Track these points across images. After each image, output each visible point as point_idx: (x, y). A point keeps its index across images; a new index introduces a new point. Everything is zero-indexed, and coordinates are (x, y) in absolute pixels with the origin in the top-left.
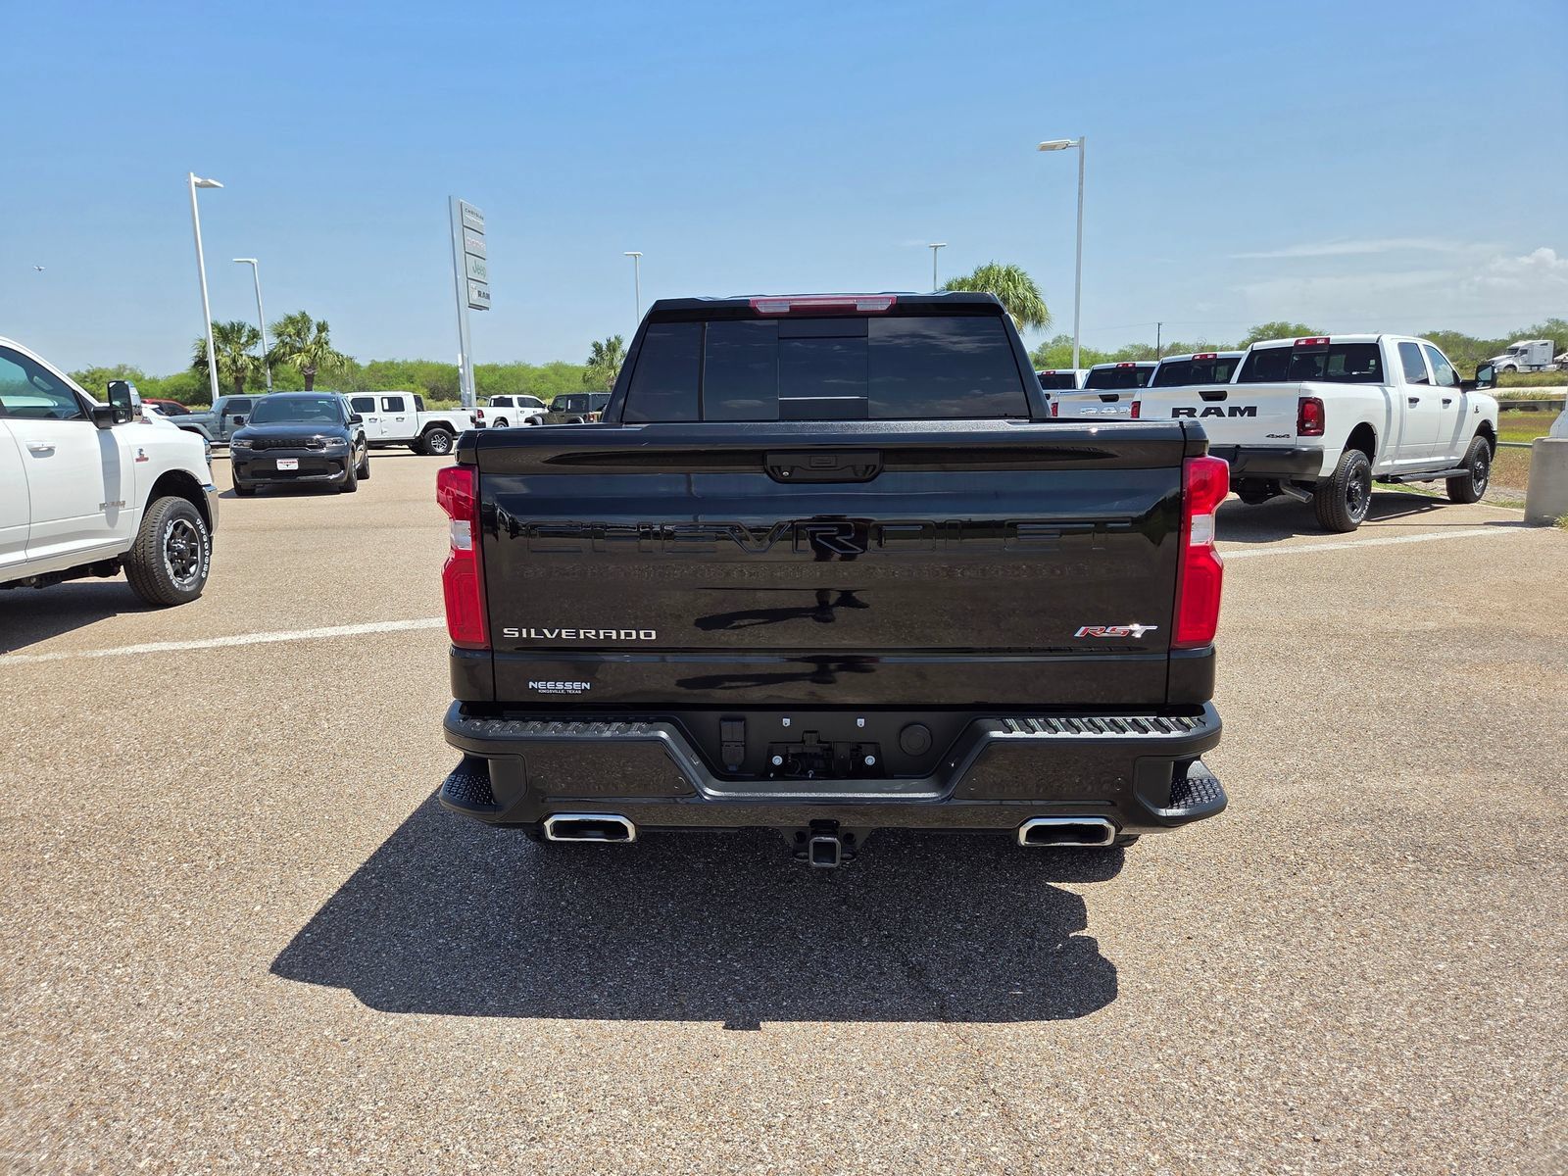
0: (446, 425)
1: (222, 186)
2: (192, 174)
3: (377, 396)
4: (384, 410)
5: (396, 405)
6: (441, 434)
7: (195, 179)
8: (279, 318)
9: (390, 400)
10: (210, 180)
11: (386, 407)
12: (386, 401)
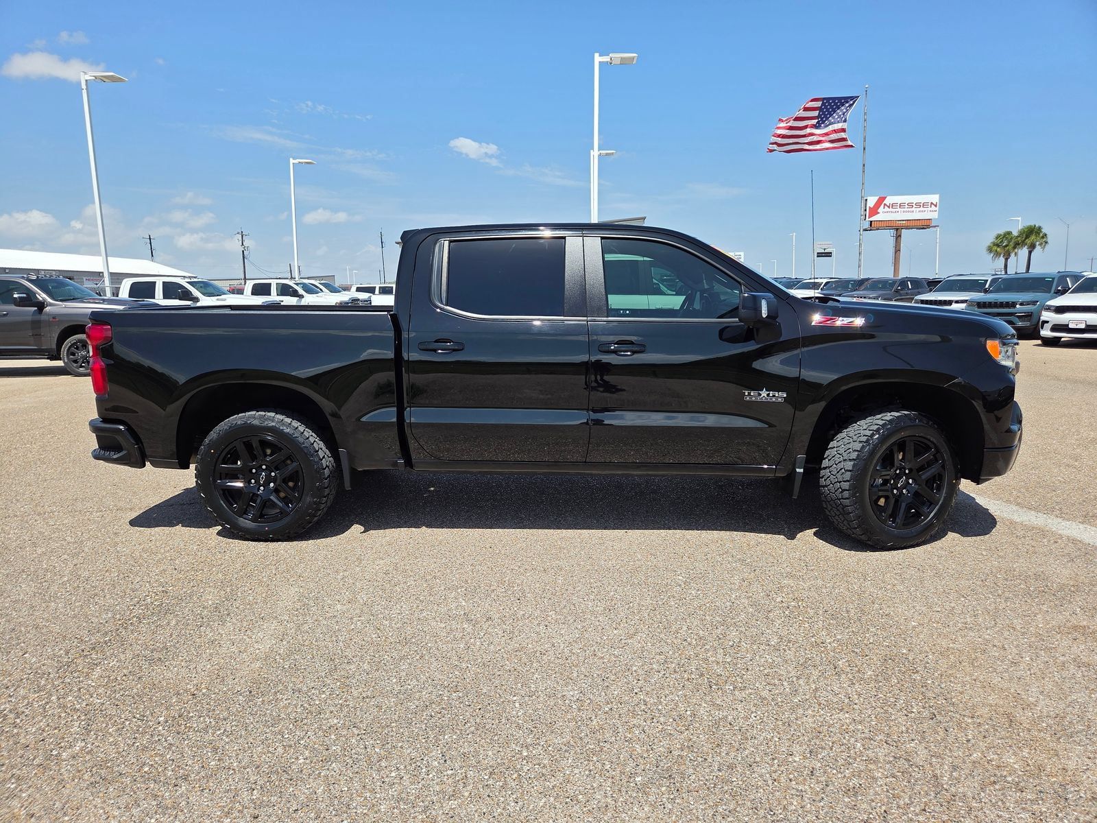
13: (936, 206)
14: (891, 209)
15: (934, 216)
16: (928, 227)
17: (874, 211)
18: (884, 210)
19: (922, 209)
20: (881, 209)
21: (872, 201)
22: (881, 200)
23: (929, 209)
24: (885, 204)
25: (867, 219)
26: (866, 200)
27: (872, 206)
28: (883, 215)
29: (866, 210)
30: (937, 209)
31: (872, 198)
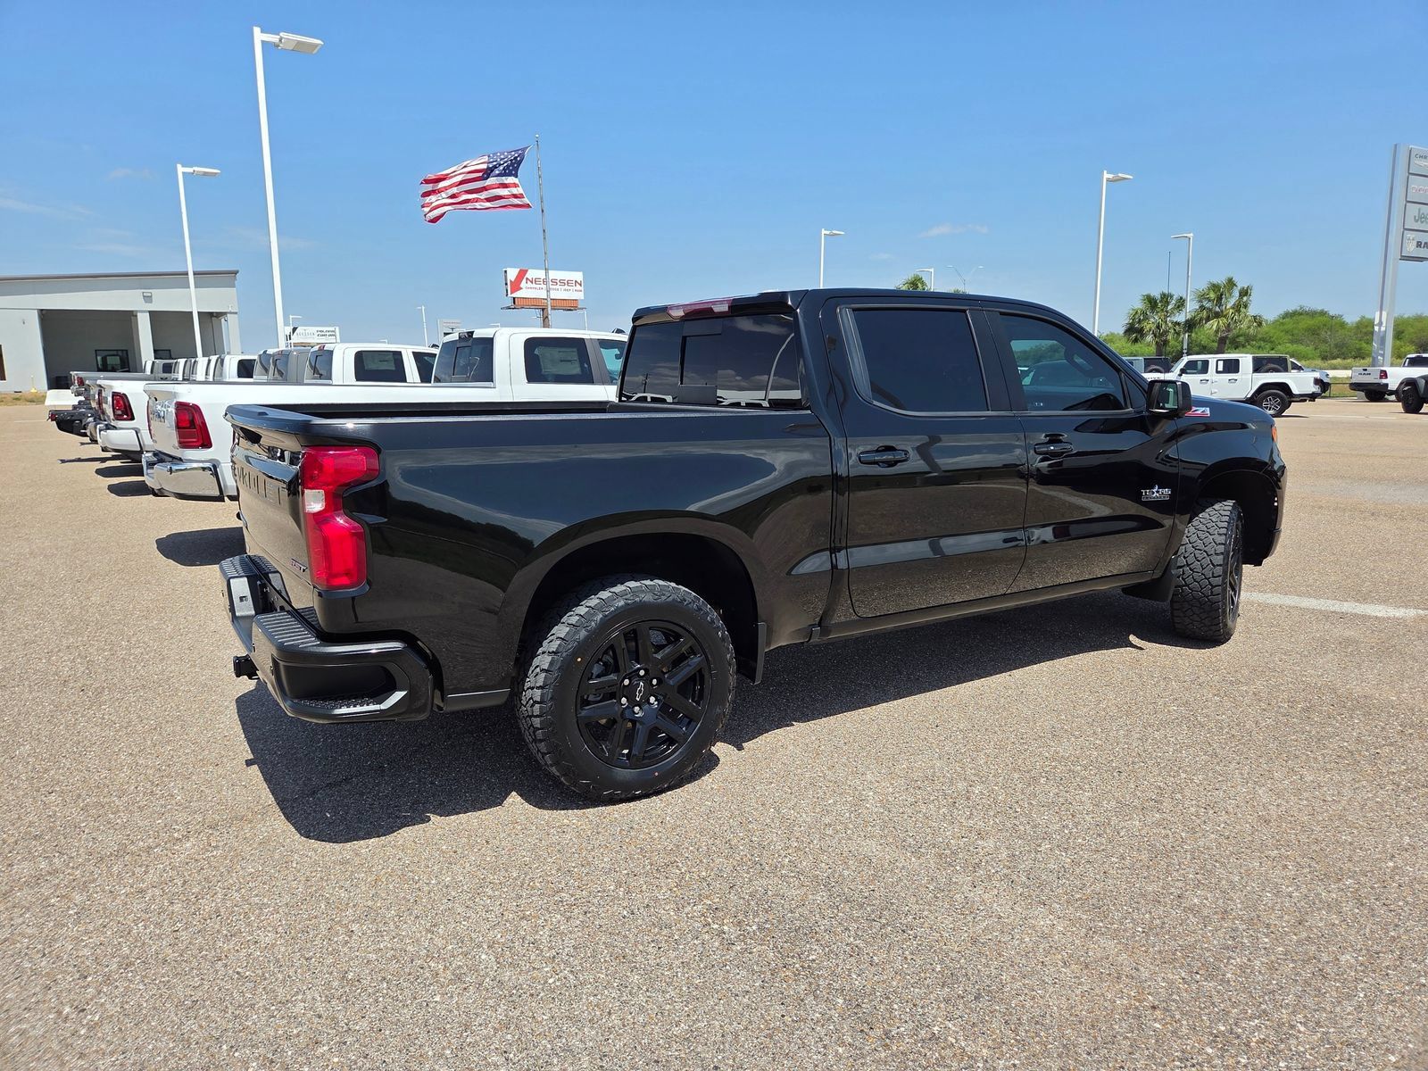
0: (1284, 387)
1: (1131, 177)
2: (1105, 172)
3: (1212, 359)
4: (1217, 372)
5: (1232, 367)
6: (1275, 395)
7: (1106, 176)
8: (1203, 286)
9: (1225, 361)
10: (1120, 175)
11: (1220, 368)
12: (1221, 364)
13: (580, 285)
14: (534, 285)
15: (580, 296)
16: (576, 308)
17: (516, 286)
18: (527, 285)
19: (566, 287)
20: (523, 284)
21: (512, 274)
22: (522, 274)
23: (575, 288)
24: (527, 279)
25: (509, 295)
26: (506, 271)
27: (513, 280)
28: (526, 292)
29: (506, 284)
30: (582, 288)
31: (513, 269)
